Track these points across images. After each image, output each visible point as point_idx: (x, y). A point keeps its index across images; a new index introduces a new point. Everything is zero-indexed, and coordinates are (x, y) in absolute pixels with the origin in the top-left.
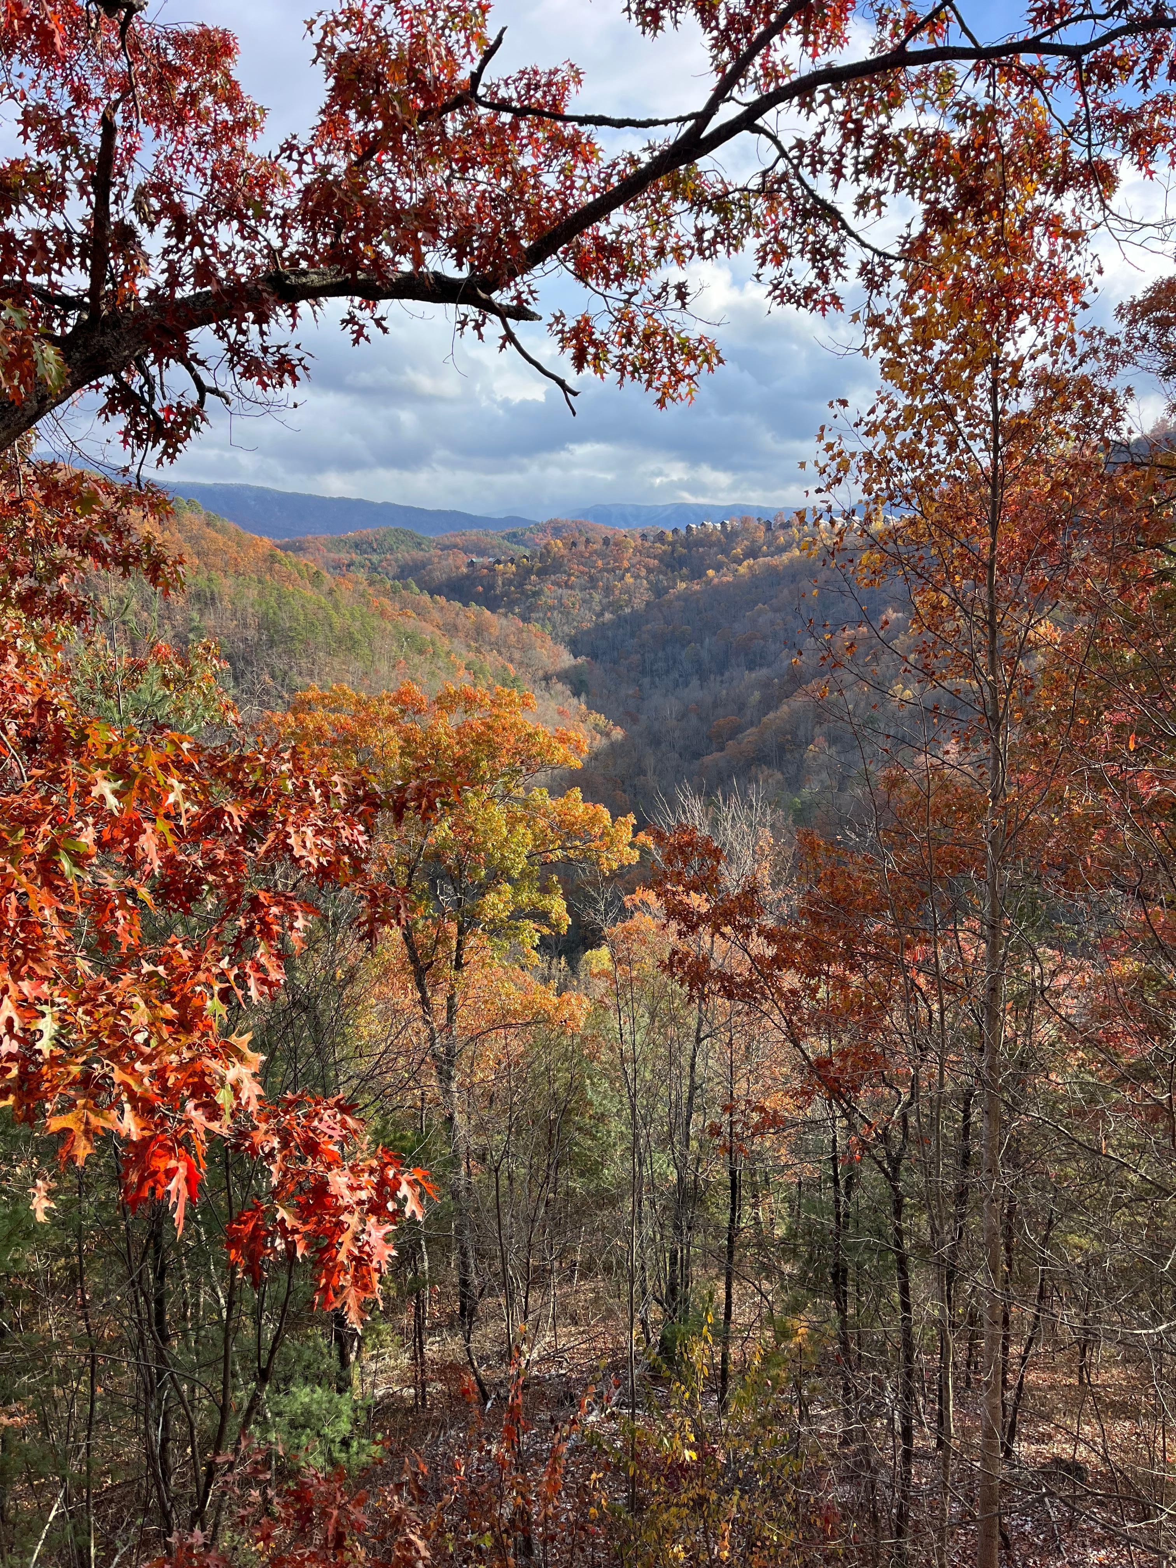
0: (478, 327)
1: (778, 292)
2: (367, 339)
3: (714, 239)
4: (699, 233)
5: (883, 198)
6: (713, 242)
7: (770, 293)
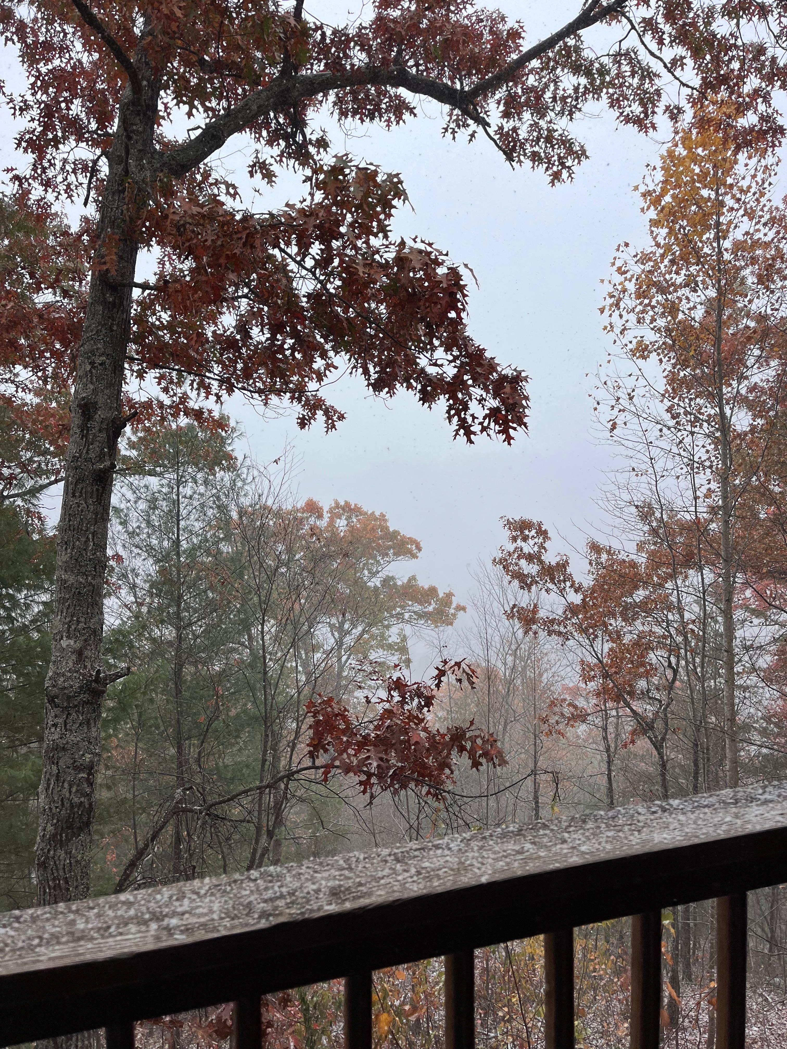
0: (454, 132)
1: (622, 118)
2: (404, 122)
3: (585, 92)
4: (576, 89)
5: (684, 61)
6: (584, 94)
7: (618, 118)
